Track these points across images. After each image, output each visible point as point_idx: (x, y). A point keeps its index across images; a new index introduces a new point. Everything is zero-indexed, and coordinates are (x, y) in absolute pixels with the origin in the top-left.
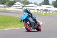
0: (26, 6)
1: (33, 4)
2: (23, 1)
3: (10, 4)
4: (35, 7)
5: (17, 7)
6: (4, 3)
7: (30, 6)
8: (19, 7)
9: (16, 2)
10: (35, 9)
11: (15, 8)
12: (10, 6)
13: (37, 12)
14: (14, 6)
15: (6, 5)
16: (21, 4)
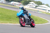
0: (39, 6)
1: (45, 5)
2: (36, 1)
3: (25, 3)
4: (47, 8)
5: (31, 6)
6: (20, 1)
7: (42, 7)
8: (33, 6)
9: (31, 2)
10: (46, 10)
11: (29, 7)
12: (25, 5)
13: (48, 12)
14: (28, 5)
15: (22, 3)
16: (35, 4)
